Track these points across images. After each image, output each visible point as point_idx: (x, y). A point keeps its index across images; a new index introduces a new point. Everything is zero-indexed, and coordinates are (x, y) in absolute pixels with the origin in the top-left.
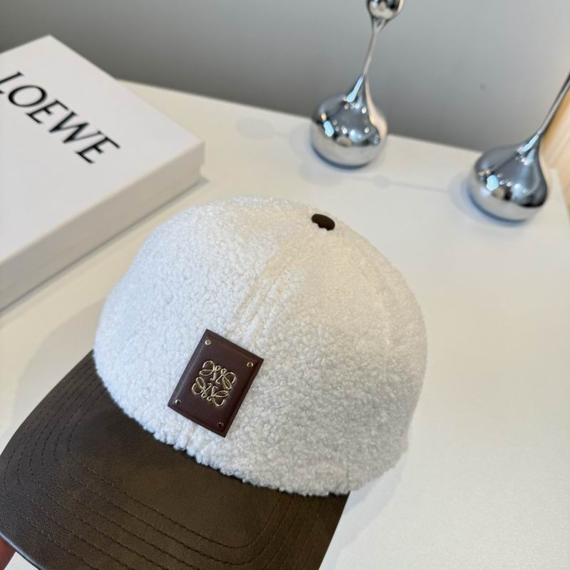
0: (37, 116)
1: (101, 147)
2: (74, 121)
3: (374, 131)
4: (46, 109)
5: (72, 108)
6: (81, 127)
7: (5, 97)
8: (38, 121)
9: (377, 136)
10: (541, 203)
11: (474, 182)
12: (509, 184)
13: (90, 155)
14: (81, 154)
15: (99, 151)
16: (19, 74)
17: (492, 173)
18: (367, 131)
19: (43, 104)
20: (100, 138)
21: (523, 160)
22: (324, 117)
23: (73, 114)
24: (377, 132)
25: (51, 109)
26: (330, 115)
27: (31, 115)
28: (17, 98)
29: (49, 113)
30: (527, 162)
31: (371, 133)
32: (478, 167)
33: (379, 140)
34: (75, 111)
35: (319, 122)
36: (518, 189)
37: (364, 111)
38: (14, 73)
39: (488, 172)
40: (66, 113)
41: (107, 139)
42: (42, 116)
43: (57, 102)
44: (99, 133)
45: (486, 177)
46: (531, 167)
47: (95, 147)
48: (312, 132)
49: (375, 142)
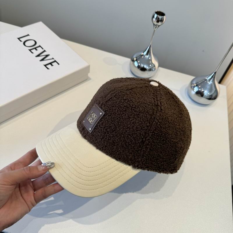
0: (32, 51)
1: (53, 64)
2: (45, 54)
3: (153, 66)
4: (35, 48)
5: (45, 49)
6: (47, 56)
7: (22, 43)
8: (32, 53)
9: (154, 68)
10: (215, 98)
11: (190, 88)
12: (203, 90)
13: (48, 66)
14: (45, 66)
15: (52, 65)
16: (28, 35)
17: (197, 86)
18: (150, 65)
19: (35, 46)
20: (53, 60)
21: (208, 82)
22: (135, 59)
23: (45, 51)
24: (155, 66)
25: (37, 49)
26: (137, 58)
27: (30, 50)
28: (26, 44)
29: (36, 50)
30: (210, 83)
31: (152, 66)
32: (192, 83)
33: (155, 69)
34: (46, 50)
35: (133, 61)
36: (206, 93)
37: (150, 58)
38: (27, 34)
39: (195, 85)
40: (42, 50)
41: (55, 61)
42: (34, 51)
43: (40, 46)
44: (53, 59)
45: (194, 87)
46: (211, 85)
47: (51, 64)
48: (130, 64)
49: (154, 70)
